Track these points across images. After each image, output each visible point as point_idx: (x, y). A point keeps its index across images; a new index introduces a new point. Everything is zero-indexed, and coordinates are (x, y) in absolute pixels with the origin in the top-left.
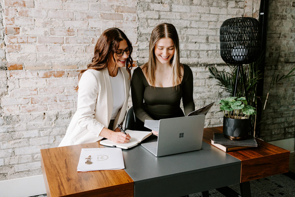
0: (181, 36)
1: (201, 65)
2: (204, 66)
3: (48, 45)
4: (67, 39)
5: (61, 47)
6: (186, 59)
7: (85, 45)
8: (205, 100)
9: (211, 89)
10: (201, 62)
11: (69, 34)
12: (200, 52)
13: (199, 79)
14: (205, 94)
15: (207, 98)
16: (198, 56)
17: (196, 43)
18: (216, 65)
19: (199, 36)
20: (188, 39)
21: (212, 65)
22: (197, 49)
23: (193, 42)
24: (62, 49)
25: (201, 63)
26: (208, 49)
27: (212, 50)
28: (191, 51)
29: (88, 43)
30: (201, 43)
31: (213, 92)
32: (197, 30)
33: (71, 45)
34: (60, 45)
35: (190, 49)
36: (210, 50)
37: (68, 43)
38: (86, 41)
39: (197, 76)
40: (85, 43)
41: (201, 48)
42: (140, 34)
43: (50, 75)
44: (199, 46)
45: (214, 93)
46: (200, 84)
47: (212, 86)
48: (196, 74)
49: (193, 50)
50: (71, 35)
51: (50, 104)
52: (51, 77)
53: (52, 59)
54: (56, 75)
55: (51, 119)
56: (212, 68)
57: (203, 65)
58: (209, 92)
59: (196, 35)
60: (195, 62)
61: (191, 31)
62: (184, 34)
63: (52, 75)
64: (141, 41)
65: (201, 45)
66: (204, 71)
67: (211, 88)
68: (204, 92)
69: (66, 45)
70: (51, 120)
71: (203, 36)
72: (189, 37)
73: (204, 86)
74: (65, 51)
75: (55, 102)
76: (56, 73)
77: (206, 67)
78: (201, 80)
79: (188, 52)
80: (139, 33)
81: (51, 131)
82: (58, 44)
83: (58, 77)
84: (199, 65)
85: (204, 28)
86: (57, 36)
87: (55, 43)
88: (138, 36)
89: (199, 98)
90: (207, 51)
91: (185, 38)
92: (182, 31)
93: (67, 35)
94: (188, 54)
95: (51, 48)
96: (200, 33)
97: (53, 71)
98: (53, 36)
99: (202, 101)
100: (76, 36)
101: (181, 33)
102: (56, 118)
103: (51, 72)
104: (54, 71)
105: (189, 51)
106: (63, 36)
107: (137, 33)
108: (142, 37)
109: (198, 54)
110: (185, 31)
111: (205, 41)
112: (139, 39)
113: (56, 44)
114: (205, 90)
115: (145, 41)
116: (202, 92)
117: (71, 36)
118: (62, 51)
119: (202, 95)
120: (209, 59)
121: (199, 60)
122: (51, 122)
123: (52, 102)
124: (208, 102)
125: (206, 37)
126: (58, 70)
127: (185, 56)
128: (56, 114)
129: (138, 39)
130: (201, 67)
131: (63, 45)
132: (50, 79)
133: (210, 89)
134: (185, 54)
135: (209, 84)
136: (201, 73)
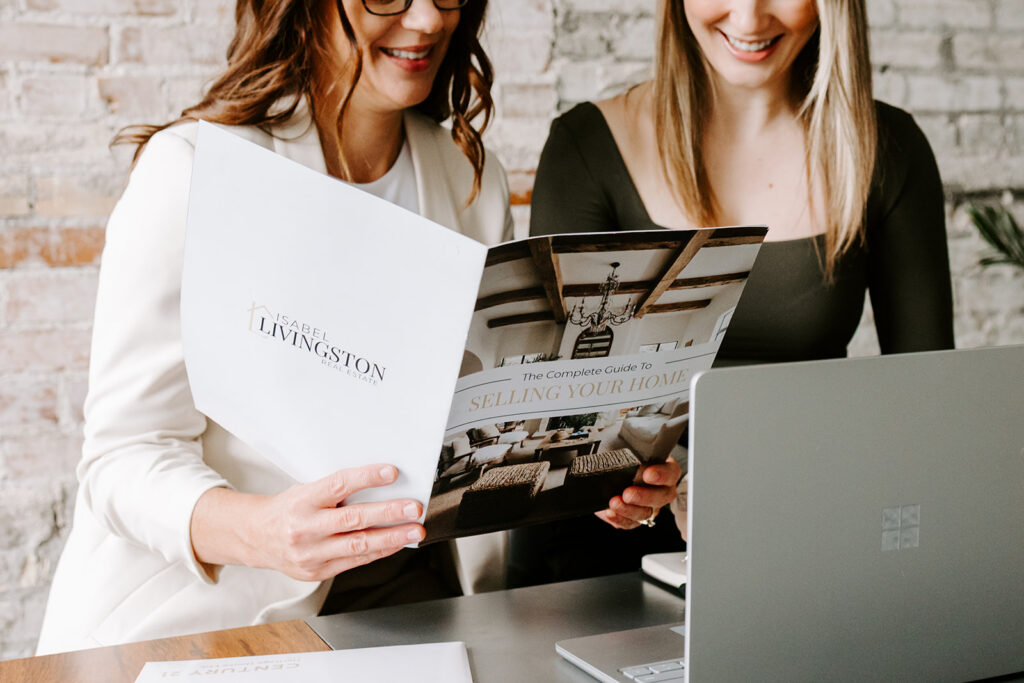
3: (12, 73)
4: (128, 35)
5: (93, 82)
11: (146, 9)
17: (884, 67)
18: (1008, 199)
21: (983, 194)
24: (95, 92)
26: (957, 107)
27: (981, 112)
30: (914, 70)
33: (153, 71)
34: (83, 68)
36: (970, 113)
37: (138, 59)
42: (568, 14)
43: (21, 255)
47: (1000, 320)
50: (153, 15)
51: (15, 439)
52: (21, 264)
53: (33, 157)
54: (58, 251)
55: (19, 536)
56: (991, 212)
59: (885, 29)
63: (34, 249)
64: (577, 56)
65: (918, 83)
67: (994, 332)
69: (121, 71)
70: (14, 544)
71: (922, 29)
74: (115, 106)
75: (47, 424)
76: (55, 239)
77: (957, 205)
80: (562, 11)
81: (10, 616)
82: (73, 67)
83: (68, 263)
86: (64, 20)
87: (54, 60)
88: (555, 28)
90: (953, 117)
93: (127, 14)
95: (27, 88)
96: (904, 18)
97: (35, 230)
98: (43, 18)
100: (187, 18)
102: (46, 530)
103: (24, 235)
104: (46, 230)
106: (103, 21)
107: (550, 7)
108: (577, 35)
111: (932, 59)
112: (561, 42)
113: (58, 67)
115: (597, 57)
117: (153, 21)
118: (98, 106)
120: (968, 163)
122: (13, 556)
123: (25, 421)
125: (937, 40)
126: (70, 223)
128: (54, 504)
129: (553, 44)
131: (106, 69)
132: (17, 275)
135: (981, 306)
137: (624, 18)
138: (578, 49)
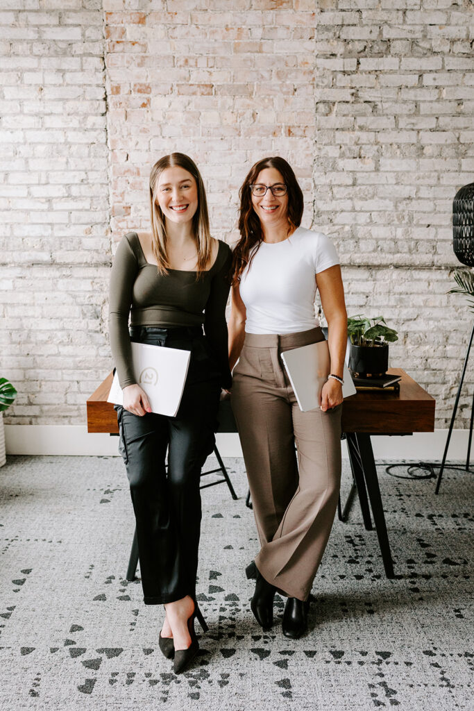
0: (397, 215)
1: (439, 268)
2: (447, 268)
6: (407, 256)
7: (225, 230)
8: (448, 334)
9: (461, 315)
10: (440, 261)
12: (439, 243)
13: (435, 293)
14: (447, 322)
15: (452, 330)
16: (433, 252)
17: (429, 226)
19: (436, 214)
20: (411, 219)
21: (463, 267)
22: (431, 237)
23: (422, 225)
25: (439, 264)
28: (417, 242)
29: (228, 228)
30: (441, 226)
31: (465, 320)
32: (432, 202)
35: (416, 238)
38: (226, 224)
39: (431, 288)
40: (224, 228)
41: (440, 237)
42: (318, 211)
44: (437, 233)
45: (468, 321)
46: (437, 304)
47: (464, 309)
48: (429, 285)
49: (422, 240)
57: (443, 268)
58: (456, 318)
59: (430, 213)
60: (425, 263)
61: (419, 204)
62: (404, 211)
64: (320, 224)
65: (440, 230)
66: (447, 279)
67: (462, 312)
68: (445, 319)
71: (445, 213)
72: (414, 216)
73: (447, 306)
77: (452, 271)
78: (439, 296)
79: (413, 244)
80: (316, 211)
84: (434, 268)
85: (446, 199)
88: (314, 216)
89: (435, 330)
91: (406, 218)
92: (399, 204)
94: (412, 247)
96: (437, 209)
99: (441, 335)
101: (396, 209)
105: (413, 242)
107: (313, 210)
108: (320, 218)
109: (434, 247)
110: (407, 204)
111: (448, 222)
112: (315, 220)
114: (447, 316)
115: (327, 224)
116: (442, 319)
119: (441, 324)
121: (436, 258)
124: (455, 338)
125: (451, 216)
127: (406, 250)
129: (313, 221)
130: (439, 271)
133: (459, 313)
134: (406, 246)
135: (457, 304)
136: (440, 283)
137: (336, 212)
138: (321, 222)
